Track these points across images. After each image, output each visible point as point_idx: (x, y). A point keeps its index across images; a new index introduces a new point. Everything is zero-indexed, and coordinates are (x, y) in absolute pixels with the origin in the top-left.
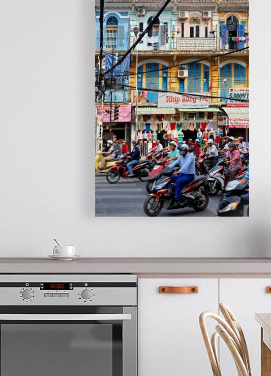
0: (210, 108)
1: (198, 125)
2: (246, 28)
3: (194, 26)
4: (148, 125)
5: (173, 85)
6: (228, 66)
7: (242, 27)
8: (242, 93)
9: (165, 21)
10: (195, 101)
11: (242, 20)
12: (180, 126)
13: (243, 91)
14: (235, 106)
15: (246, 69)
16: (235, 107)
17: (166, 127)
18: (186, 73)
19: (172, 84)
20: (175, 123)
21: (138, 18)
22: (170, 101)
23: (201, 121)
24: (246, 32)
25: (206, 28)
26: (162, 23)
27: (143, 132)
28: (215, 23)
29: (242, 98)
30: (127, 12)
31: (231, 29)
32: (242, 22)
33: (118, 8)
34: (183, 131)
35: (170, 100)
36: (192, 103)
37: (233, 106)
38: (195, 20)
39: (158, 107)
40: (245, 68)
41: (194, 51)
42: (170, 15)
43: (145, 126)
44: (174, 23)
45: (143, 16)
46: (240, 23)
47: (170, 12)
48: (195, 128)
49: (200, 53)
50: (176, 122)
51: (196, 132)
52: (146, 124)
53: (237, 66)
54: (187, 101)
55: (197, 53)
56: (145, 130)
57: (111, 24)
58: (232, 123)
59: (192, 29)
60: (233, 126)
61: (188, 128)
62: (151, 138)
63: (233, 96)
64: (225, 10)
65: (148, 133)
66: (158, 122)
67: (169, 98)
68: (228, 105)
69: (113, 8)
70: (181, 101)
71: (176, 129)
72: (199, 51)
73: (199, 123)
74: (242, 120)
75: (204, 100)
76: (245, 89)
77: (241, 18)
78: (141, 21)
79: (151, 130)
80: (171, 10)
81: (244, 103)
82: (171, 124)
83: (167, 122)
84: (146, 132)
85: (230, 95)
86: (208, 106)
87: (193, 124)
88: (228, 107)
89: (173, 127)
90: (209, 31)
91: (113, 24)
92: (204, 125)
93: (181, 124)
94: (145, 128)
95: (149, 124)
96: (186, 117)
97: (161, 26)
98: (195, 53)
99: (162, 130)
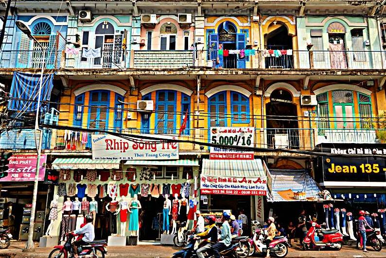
0: (182, 161)
1: (166, 188)
2: (248, 39)
3: (167, 36)
4: (82, 188)
5: (130, 124)
6: (222, 95)
7: (242, 38)
8: (233, 135)
9: (123, 29)
10: (155, 148)
11: (242, 28)
12: (135, 189)
13: (234, 132)
14: (224, 156)
15: (250, 100)
16: (223, 159)
17: (113, 191)
18: (150, 106)
19: (129, 122)
20: (127, 185)
21: (80, 24)
22: (112, 149)
23: (172, 181)
24: (248, 44)
25: (186, 39)
26: (118, 31)
27: (73, 199)
28: (200, 32)
29: (235, 144)
30: (66, 17)
31: (227, 41)
32: (242, 30)
33: (51, 11)
34: (140, 198)
35: (113, 146)
36: (149, 152)
37: (220, 156)
38: (168, 28)
39: (93, 158)
40: (248, 98)
41: (157, 70)
42: (131, 21)
43: (77, 190)
44: (137, 32)
45: (89, 21)
46: (239, 32)
47: (131, 17)
48: (162, 193)
49: (166, 73)
50: (130, 183)
51: (162, 199)
52: (79, 186)
53: (235, 96)
54: (141, 148)
55: (162, 73)
56: (76, 196)
57: (40, 33)
58: (207, 186)
59: (163, 40)
60: (209, 190)
61: (149, 193)
62: (85, 209)
63: (217, 139)
64: (214, 13)
65: (80, 200)
66: (99, 182)
67: (109, 142)
68: (212, 156)
69: (44, 11)
70: (131, 148)
71: (129, 194)
72: (164, 70)
73: (169, 185)
74: (225, 180)
75: (170, 146)
76: (238, 129)
77: (241, 24)
78: (86, 30)
79: (86, 196)
80: (131, 14)
81: (240, 152)
82: (121, 186)
83: (114, 182)
84: (77, 198)
85: (213, 140)
86: (177, 157)
87: (158, 187)
88: (212, 158)
89: (123, 191)
90: (190, 43)
91: (43, 33)
92: (177, 189)
93: (138, 185)
94: (77, 193)
95: (84, 186)
96: (146, 174)
97: (116, 36)
98: (158, 73)
99: (105, 195)
